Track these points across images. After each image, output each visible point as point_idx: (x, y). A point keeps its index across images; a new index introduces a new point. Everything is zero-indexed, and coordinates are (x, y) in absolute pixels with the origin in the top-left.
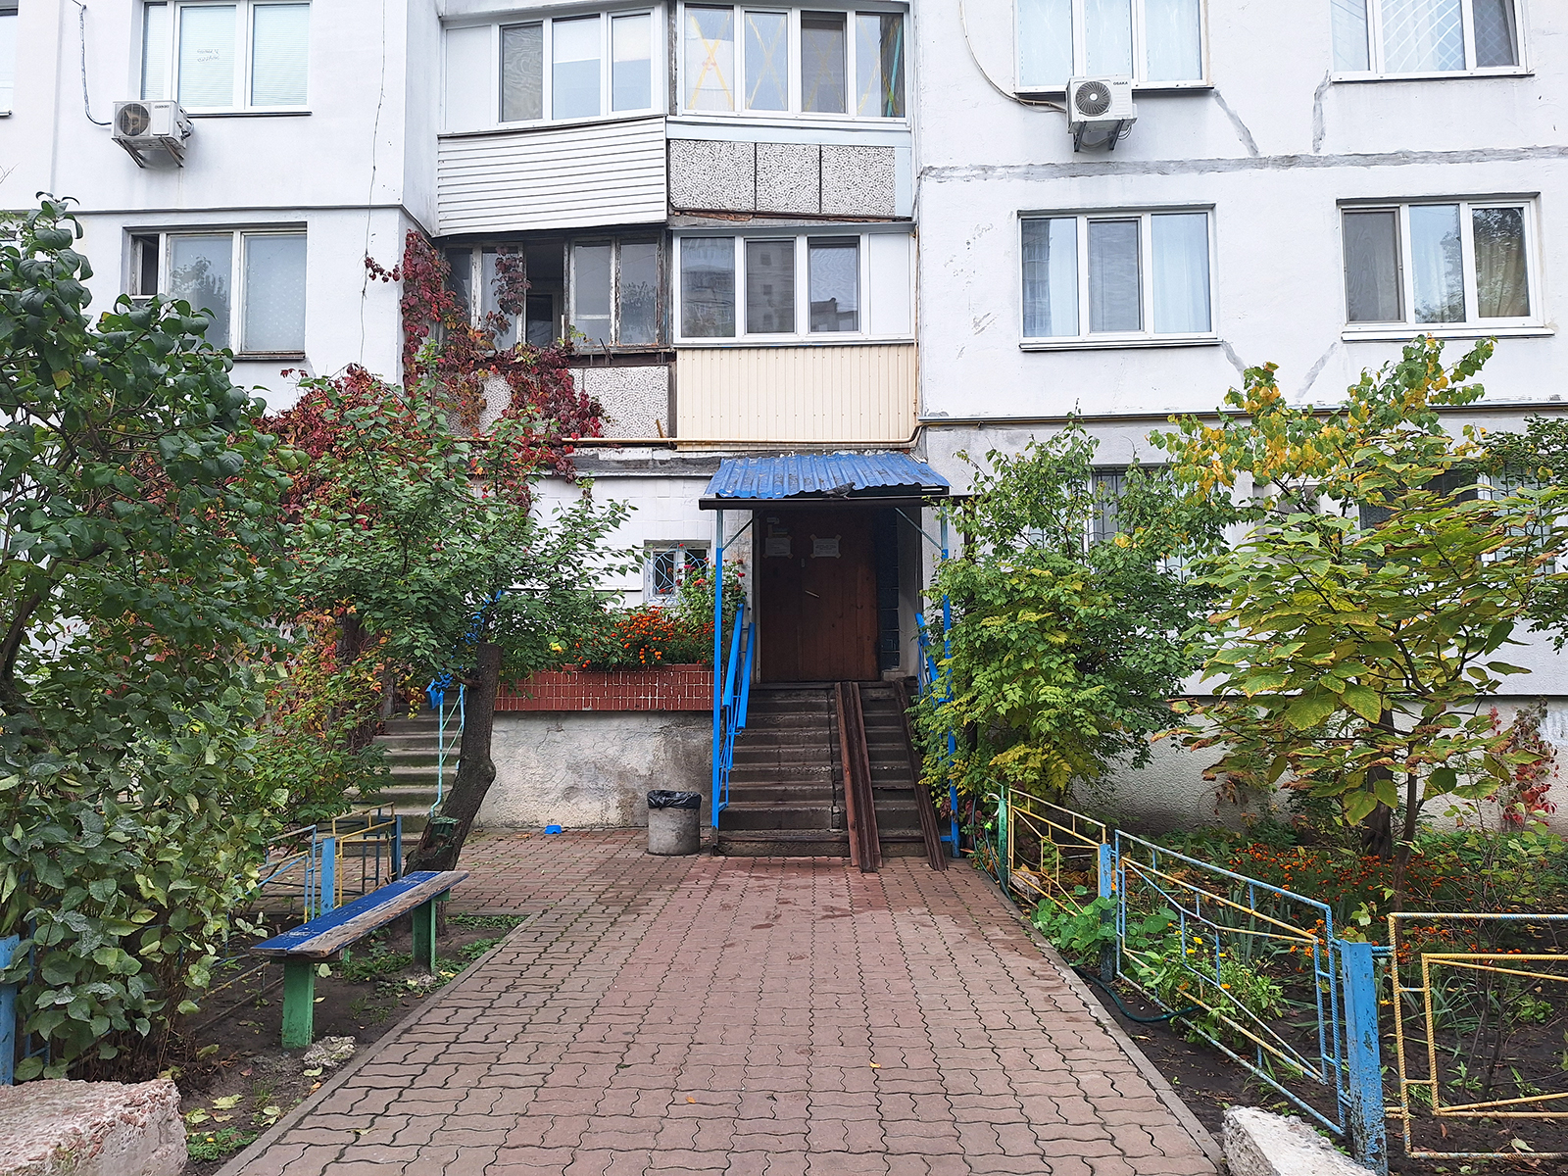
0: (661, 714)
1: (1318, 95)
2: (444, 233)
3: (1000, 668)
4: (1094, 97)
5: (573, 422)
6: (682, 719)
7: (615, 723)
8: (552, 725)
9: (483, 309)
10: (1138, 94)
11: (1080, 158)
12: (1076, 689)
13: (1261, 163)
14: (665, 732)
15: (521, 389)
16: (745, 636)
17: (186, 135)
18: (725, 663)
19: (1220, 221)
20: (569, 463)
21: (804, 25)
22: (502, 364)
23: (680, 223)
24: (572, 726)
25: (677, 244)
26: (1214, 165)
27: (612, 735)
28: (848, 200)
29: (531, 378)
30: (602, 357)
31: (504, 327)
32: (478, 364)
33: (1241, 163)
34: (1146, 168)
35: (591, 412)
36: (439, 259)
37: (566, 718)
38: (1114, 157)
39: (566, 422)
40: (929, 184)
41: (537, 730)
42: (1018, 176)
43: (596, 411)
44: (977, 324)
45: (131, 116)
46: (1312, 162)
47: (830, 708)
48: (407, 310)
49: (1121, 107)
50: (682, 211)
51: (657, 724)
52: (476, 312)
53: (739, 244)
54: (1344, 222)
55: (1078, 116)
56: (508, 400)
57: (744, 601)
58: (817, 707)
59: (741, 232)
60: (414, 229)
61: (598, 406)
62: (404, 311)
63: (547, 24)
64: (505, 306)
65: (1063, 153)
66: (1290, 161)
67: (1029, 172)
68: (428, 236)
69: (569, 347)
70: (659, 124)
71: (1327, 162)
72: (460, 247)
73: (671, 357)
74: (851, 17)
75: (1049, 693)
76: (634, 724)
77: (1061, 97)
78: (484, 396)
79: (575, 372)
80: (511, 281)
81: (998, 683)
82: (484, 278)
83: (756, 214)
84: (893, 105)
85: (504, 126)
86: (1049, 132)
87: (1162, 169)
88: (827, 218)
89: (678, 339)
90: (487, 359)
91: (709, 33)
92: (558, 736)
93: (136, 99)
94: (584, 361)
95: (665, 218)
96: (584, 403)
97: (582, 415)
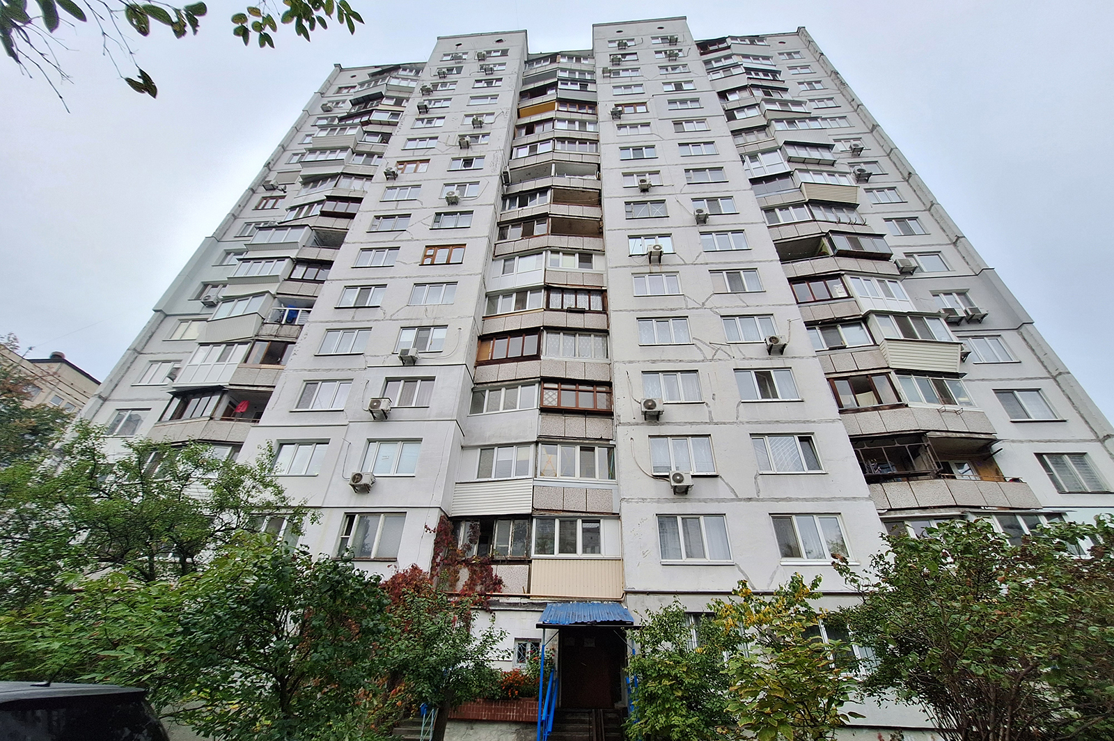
0: (515, 722)
1: (755, 478)
2: (453, 515)
3: (656, 707)
4: (678, 478)
5: (491, 586)
6: (525, 726)
7: (496, 726)
8: (469, 726)
9: (463, 542)
10: (693, 476)
11: (676, 497)
12: (687, 718)
13: (740, 500)
14: (517, 732)
15: (473, 572)
16: (554, 684)
17: (373, 483)
18: (544, 697)
19: (729, 520)
20: (488, 603)
21: (581, 450)
22: (467, 563)
23: (536, 514)
24: (477, 727)
25: (534, 520)
26: (723, 500)
27: (495, 732)
28: (596, 507)
29: (477, 569)
30: (504, 561)
31: (470, 548)
32: (459, 563)
33: (732, 500)
34: (700, 501)
35: (498, 583)
36: (450, 523)
37: (475, 723)
38: (687, 496)
39: (489, 586)
40: (624, 504)
41: (462, 728)
42: (655, 502)
43: (500, 582)
44: (644, 554)
45: (357, 477)
46: (758, 500)
47: (590, 723)
48: (436, 543)
49: (687, 481)
50: (537, 510)
51: (514, 728)
52: (460, 543)
53: (557, 522)
54: (773, 521)
55: (674, 484)
56: (468, 577)
57: (554, 667)
58: (583, 722)
59: (557, 517)
60: (443, 514)
61: (501, 580)
62: (435, 543)
63: (496, 448)
64: (471, 541)
65: (670, 494)
66: (750, 499)
67: (659, 501)
68: (447, 516)
69: (492, 557)
70: (531, 481)
71: (763, 500)
72: (457, 521)
73: (530, 562)
74: (596, 448)
75: (676, 720)
76: (504, 727)
77: (667, 477)
78: (459, 575)
79: (493, 566)
80: (474, 532)
81: (656, 714)
82: (465, 531)
83: (563, 511)
84: (612, 476)
85: (478, 480)
86: (664, 488)
87: (705, 501)
88: (588, 512)
89: (533, 555)
90: (462, 561)
91: (549, 452)
92: (471, 732)
93: (359, 472)
94: (497, 562)
95: (531, 511)
96: (496, 579)
97: (495, 584)
